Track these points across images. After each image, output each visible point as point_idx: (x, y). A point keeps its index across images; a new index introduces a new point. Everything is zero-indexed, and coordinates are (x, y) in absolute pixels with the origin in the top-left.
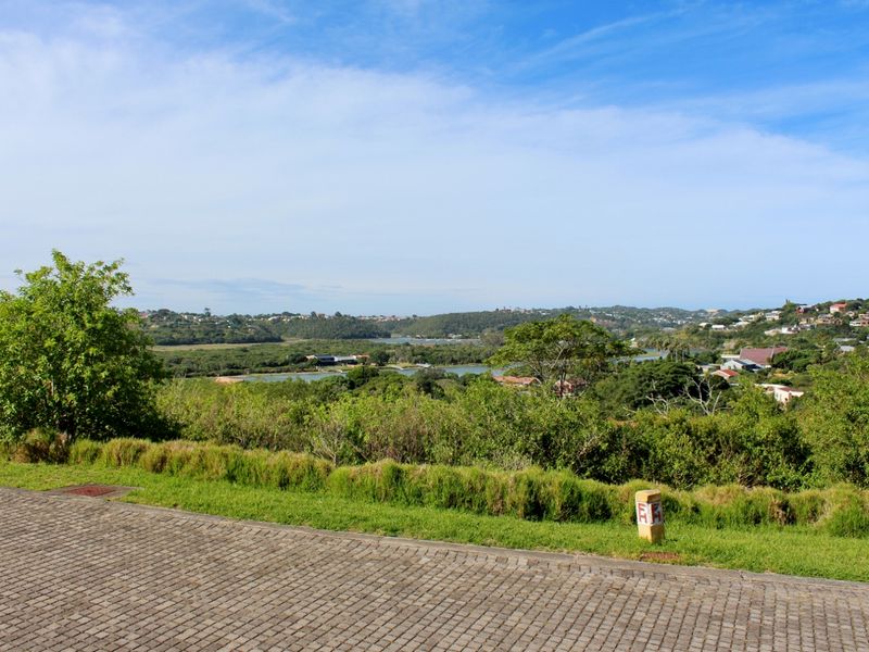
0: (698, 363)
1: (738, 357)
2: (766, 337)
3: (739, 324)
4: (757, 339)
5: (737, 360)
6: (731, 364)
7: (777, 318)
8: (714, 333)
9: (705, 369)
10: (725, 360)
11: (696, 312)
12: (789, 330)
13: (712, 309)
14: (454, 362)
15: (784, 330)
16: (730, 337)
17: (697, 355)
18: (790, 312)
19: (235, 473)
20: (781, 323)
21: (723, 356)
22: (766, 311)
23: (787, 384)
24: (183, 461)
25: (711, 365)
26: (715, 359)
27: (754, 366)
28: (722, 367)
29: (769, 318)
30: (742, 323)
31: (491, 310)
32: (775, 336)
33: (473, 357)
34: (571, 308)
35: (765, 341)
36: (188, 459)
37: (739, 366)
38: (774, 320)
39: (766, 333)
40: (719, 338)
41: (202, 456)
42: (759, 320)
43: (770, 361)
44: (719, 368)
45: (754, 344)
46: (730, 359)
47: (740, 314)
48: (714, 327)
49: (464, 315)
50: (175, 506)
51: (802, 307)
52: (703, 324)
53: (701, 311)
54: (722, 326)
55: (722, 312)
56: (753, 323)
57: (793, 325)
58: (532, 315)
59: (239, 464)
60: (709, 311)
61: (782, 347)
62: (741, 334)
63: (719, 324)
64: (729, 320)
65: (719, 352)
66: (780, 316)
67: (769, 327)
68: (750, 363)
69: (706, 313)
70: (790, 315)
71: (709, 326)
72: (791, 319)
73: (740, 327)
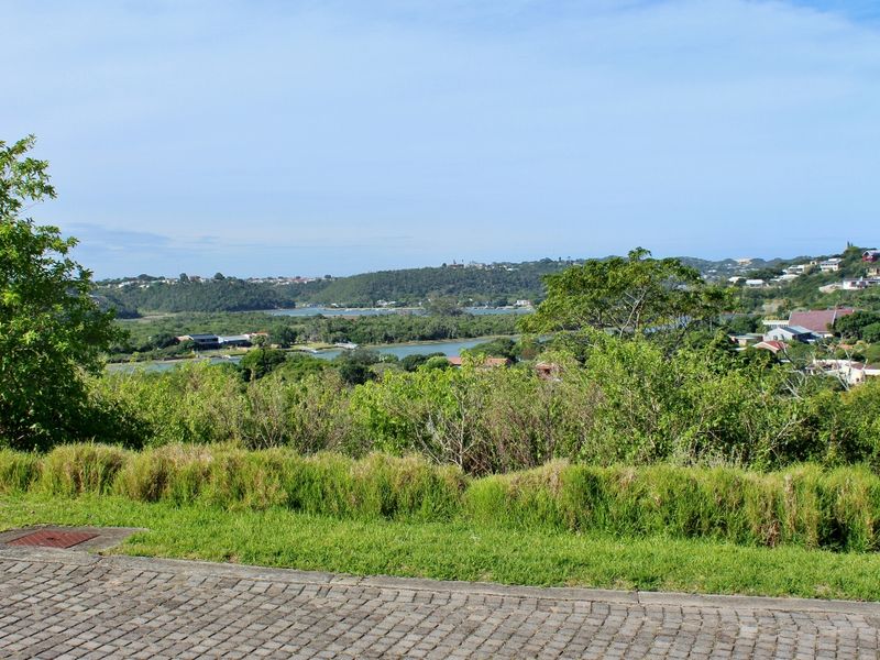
0: (732, 333)
1: (786, 323)
2: (821, 295)
3: (784, 277)
4: (808, 299)
5: (785, 328)
6: (777, 333)
7: (835, 268)
8: (749, 291)
9: (742, 341)
10: (769, 328)
11: (722, 263)
12: (853, 284)
13: (743, 259)
14: (388, 339)
15: (847, 285)
16: (772, 296)
17: (729, 322)
18: (853, 259)
19: (300, 494)
20: (842, 276)
21: (766, 323)
22: (822, 259)
23: (858, 358)
24: (198, 479)
25: (750, 336)
26: (754, 326)
27: (809, 336)
28: (766, 338)
29: (825, 268)
30: (788, 276)
31: (434, 267)
32: (834, 294)
33: (414, 332)
34: (548, 261)
35: (820, 301)
36: (207, 474)
37: (789, 336)
38: (831, 271)
39: (821, 289)
40: (757, 298)
41: (233, 468)
42: (811, 271)
43: (832, 328)
44: (761, 339)
45: (805, 305)
46: (775, 327)
47: (785, 264)
48: (749, 282)
49: (398, 273)
50: (228, 556)
51: (871, 253)
52: (734, 279)
53: (729, 261)
54: (760, 281)
55: (756, 262)
56: (803, 275)
57: (858, 277)
58: (492, 271)
59: (303, 480)
60: (739, 261)
61: (847, 309)
62: (786, 291)
63: (755, 278)
64: (770, 271)
65: (759, 317)
66: (840, 265)
67: (825, 281)
68: (803, 330)
69: (735, 263)
70: (854, 264)
71: (741, 282)
72: (855, 269)
73: (785, 282)
